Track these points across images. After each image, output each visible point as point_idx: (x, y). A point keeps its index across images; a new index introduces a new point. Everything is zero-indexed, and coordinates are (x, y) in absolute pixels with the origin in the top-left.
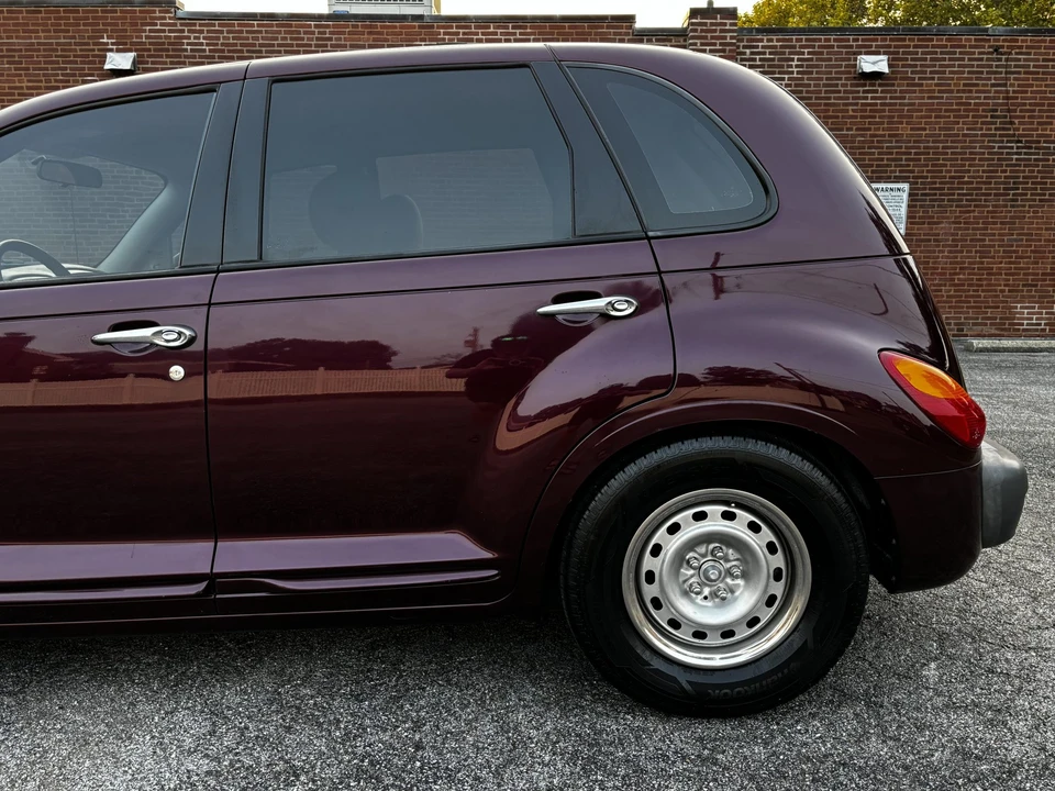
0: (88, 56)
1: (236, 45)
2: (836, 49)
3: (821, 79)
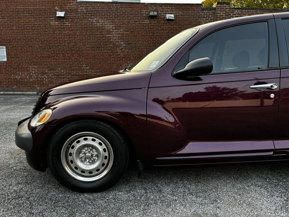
0: (51, 12)
1: (93, 10)
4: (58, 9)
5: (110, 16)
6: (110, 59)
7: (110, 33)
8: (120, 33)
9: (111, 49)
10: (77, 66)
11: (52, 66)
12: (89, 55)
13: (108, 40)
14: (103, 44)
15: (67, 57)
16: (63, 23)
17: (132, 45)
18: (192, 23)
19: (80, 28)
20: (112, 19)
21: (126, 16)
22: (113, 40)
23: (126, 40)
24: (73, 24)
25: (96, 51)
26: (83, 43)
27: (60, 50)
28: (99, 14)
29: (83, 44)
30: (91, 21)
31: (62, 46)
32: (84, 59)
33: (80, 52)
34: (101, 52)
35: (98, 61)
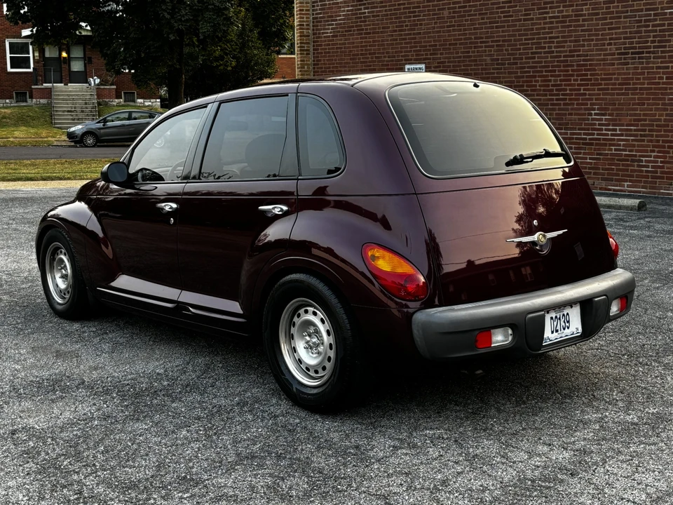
10: (576, 114)
12: (611, 79)
13: (669, 25)
14: (653, 42)
15: (552, 85)
25: (633, 63)
26: (597, 40)
27: (536, 67)
29: (596, 45)
31: (543, 55)
32: (596, 92)
33: (589, 70)
34: (647, 68)
35: (637, 96)
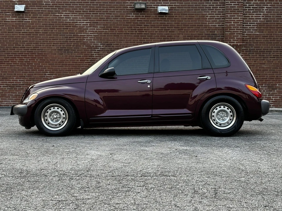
0: (8, 6)
1: (61, 2)
2: (280, 4)
3: (275, 14)
4: (17, 2)
5: (84, 9)
6: (82, 65)
7: (83, 31)
8: (97, 31)
9: (84, 52)
10: (38, 74)
11: (5, 74)
12: (55, 60)
13: (80, 40)
14: (73, 46)
15: (25, 62)
16: (22, 19)
17: (112, 46)
18: (194, 17)
19: (44, 24)
20: (86, 14)
21: (104, 9)
22: (87, 40)
23: (104, 40)
24: (36, 20)
25: (65, 54)
26: (47, 44)
27: (16, 53)
28: (69, 7)
29: (47, 46)
30: (58, 15)
31: (19, 48)
32: (48, 65)
33: (44, 56)
34: (71, 56)
35: (67, 67)
